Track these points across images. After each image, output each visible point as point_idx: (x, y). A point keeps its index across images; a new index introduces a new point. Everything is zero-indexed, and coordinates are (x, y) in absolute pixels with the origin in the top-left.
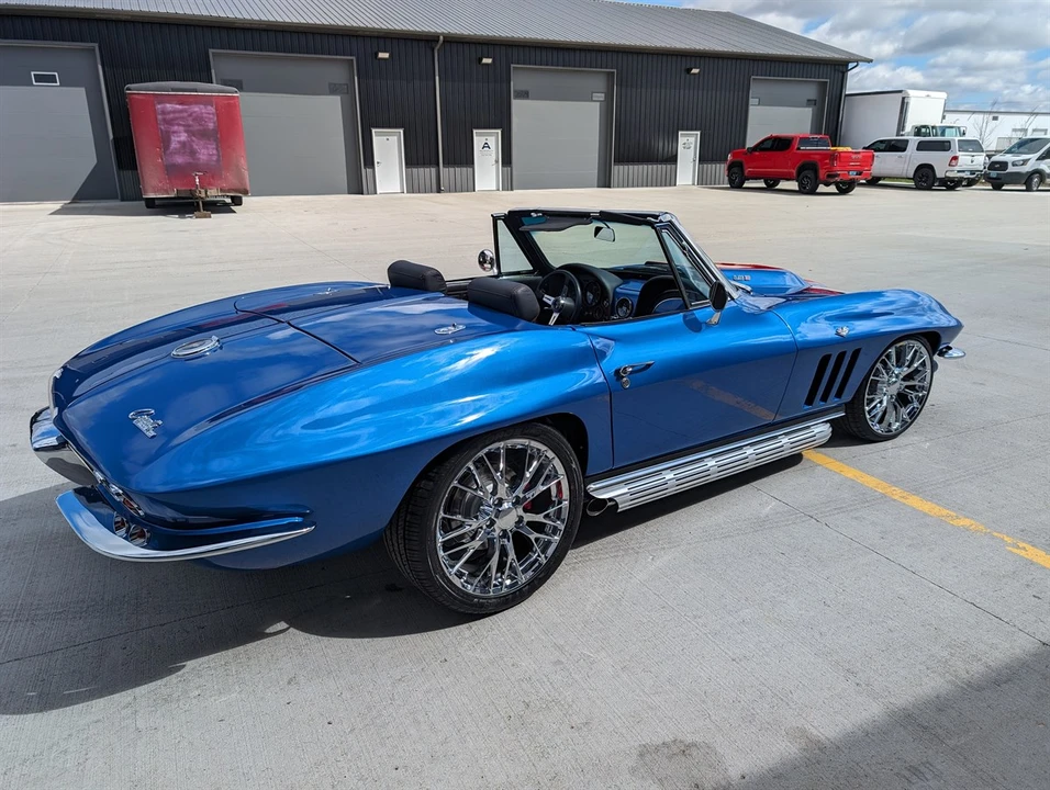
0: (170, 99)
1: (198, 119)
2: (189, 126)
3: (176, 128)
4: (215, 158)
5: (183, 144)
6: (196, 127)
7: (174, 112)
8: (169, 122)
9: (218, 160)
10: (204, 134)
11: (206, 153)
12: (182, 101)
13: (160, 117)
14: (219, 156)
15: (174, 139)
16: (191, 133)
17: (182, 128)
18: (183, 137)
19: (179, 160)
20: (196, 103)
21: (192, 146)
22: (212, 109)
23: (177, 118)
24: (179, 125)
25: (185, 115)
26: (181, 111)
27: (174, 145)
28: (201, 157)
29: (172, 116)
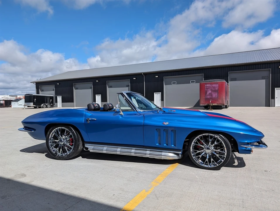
0: (208, 84)
1: (214, 87)
2: (212, 89)
3: (209, 90)
4: (217, 96)
5: (210, 93)
6: (213, 89)
7: (209, 86)
8: (207, 89)
9: (217, 97)
10: (215, 91)
11: (215, 95)
12: (211, 84)
13: (206, 88)
14: (218, 96)
15: (208, 92)
16: (212, 91)
17: (210, 90)
18: (210, 92)
19: (208, 97)
20: (214, 84)
21: (212, 94)
22: (217, 85)
23: (209, 88)
24: (209, 89)
25: (211, 87)
26: (210, 86)
27: (208, 94)
28: (214, 96)
29: (208, 87)
